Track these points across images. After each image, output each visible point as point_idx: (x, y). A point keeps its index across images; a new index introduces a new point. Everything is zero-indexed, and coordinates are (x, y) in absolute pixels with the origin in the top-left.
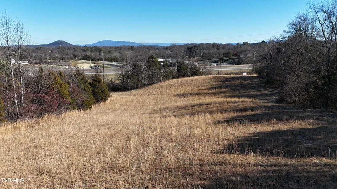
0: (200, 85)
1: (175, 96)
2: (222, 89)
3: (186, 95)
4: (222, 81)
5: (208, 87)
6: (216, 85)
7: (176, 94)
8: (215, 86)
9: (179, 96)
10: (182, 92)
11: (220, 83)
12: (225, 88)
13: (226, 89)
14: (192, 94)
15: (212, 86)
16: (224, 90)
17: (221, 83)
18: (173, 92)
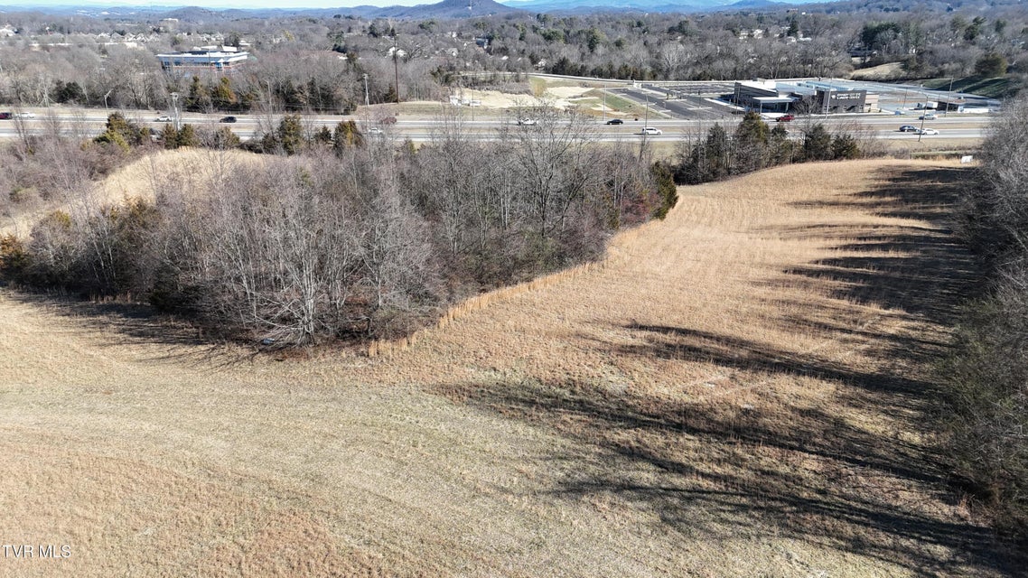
0: (843, 185)
1: (788, 204)
2: (884, 197)
3: (809, 204)
4: (894, 180)
5: (860, 190)
6: (877, 187)
7: (791, 200)
8: (873, 190)
9: (797, 204)
10: (805, 198)
11: (887, 182)
12: (891, 196)
13: (893, 198)
14: (821, 204)
15: (868, 190)
16: (888, 199)
17: (891, 183)
18: (786, 196)
